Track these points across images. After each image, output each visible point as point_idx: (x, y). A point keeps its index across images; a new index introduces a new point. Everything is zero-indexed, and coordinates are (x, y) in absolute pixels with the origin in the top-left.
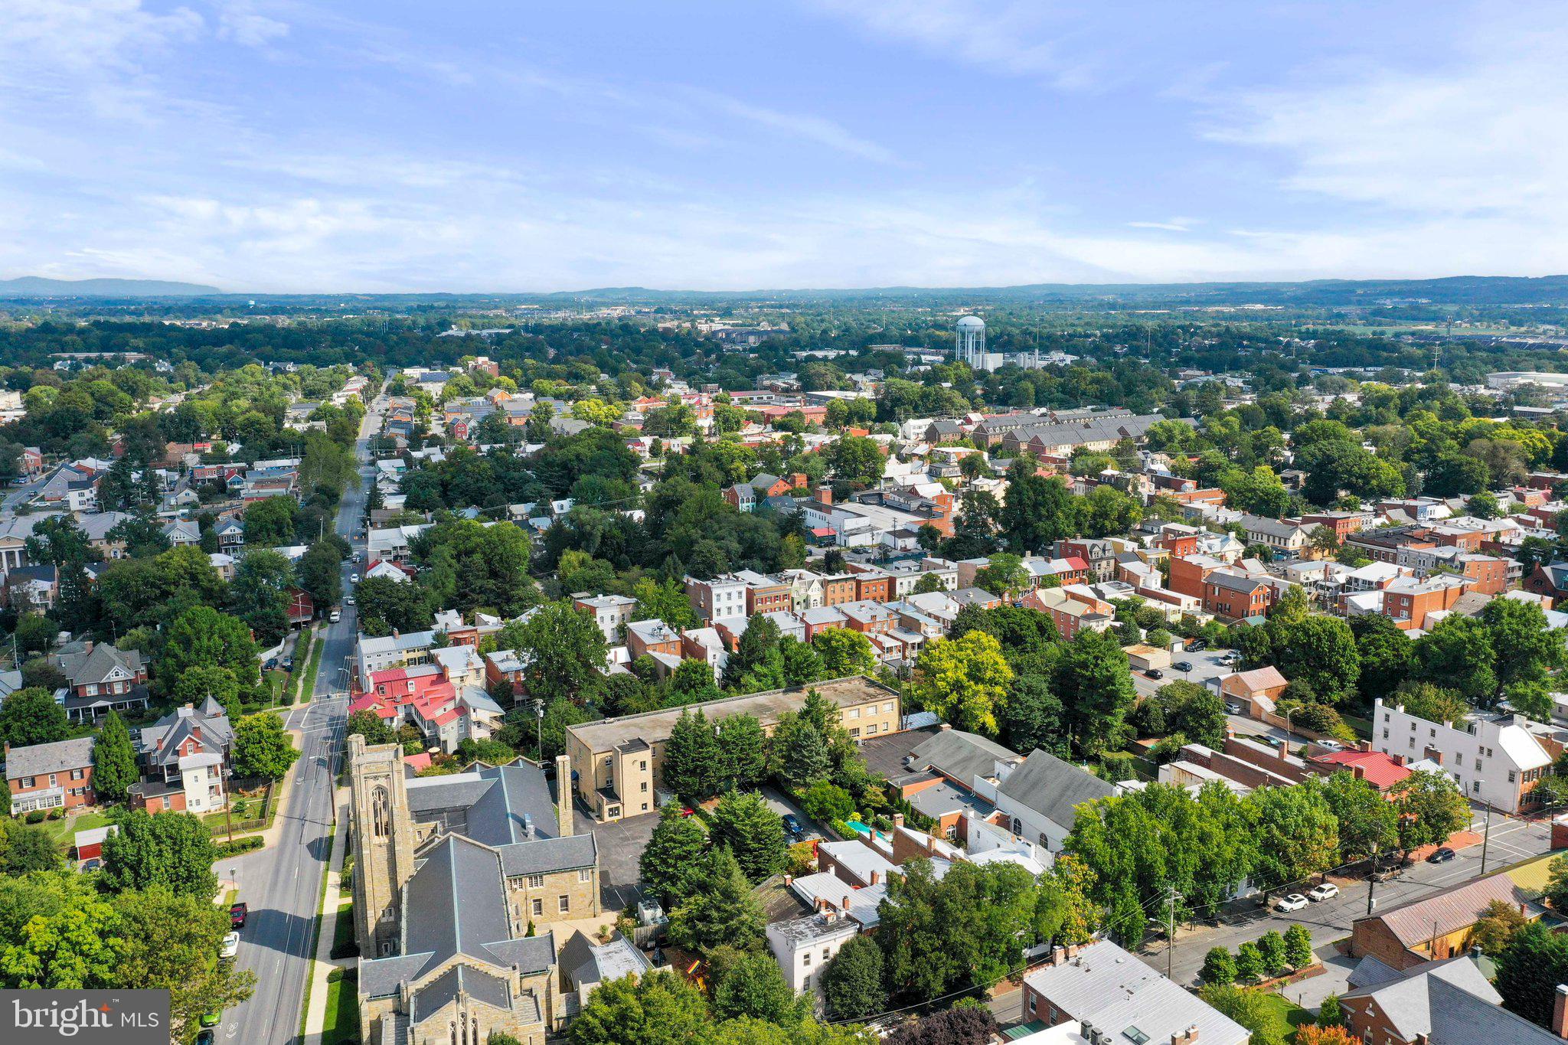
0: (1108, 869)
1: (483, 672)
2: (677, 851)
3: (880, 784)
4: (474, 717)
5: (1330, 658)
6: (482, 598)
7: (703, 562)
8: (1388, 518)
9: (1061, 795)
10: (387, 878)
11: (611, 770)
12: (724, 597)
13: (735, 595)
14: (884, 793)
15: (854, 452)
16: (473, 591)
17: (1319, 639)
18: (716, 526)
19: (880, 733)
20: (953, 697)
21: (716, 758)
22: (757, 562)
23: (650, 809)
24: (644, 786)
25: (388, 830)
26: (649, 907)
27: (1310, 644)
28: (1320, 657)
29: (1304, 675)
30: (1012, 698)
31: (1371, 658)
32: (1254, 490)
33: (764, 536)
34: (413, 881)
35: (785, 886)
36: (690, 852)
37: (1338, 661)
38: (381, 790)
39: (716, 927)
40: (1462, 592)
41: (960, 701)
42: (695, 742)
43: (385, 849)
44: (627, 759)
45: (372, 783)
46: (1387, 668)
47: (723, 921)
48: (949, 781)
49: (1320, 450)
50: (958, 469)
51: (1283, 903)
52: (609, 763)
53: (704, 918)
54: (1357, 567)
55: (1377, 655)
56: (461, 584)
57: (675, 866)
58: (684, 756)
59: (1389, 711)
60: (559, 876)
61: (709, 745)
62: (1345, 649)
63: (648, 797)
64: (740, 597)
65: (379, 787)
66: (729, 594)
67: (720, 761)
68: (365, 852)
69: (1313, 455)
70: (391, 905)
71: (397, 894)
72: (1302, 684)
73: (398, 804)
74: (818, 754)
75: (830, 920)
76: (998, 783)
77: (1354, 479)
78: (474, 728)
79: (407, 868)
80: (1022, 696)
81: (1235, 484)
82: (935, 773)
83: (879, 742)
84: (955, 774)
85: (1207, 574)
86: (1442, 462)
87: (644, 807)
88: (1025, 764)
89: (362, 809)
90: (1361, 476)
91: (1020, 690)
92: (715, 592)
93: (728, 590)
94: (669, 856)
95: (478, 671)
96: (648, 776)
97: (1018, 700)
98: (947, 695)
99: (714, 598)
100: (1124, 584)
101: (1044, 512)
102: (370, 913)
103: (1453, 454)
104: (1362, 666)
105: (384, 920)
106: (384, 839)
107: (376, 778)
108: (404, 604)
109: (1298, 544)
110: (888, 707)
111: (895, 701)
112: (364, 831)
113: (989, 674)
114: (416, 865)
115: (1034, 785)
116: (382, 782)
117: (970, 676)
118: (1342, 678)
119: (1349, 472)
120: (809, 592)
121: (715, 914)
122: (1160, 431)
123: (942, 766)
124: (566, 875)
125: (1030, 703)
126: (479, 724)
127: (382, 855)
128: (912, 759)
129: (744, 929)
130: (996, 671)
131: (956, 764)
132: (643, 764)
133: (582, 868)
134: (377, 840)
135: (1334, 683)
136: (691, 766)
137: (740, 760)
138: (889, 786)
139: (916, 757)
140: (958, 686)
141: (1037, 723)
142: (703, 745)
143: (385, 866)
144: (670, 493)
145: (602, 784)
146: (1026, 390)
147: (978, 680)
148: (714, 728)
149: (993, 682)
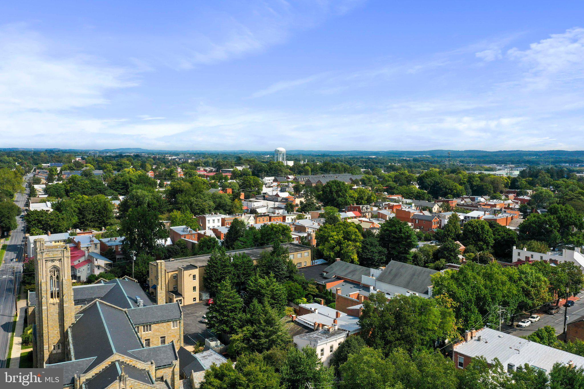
0: (463, 300)
1: (99, 245)
2: (229, 308)
3: (314, 284)
4: (96, 263)
5: (482, 236)
6: (92, 224)
7: (199, 209)
8: (465, 201)
9: (411, 278)
10: (58, 325)
11: (177, 281)
12: (211, 221)
13: (216, 221)
14: (317, 288)
15: (250, 182)
16: (87, 220)
17: (477, 228)
18: (202, 196)
19: (303, 266)
20: (338, 248)
21: (232, 273)
22: (221, 211)
23: (198, 301)
24: (194, 288)
25: (59, 295)
26: (212, 340)
27: (474, 231)
28: (478, 235)
29: (472, 244)
30: (364, 248)
31: (497, 237)
32: (413, 193)
33: (225, 200)
34: (74, 327)
35: (292, 321)
36: (236, 308)
37: (486, 237)
38: (56, 269)
39: (263, 340)
40: (512, 218)
41: (341, 249)
42: (222, 265)
43: (57, 306)
44: (186, 273)
45: (50, 264)
46: (505, 240)
47: (267, 337)
48: (346, 281)
49: (433, 180)
50: (292, 189)
51: (520, 323)
52: (175, 277)
53: (254, 336)
54: (467, 213)
55: (499, 235)
56: (81, 217)
57: (228, 316)
58: (216, 272)
59: (520, 251)
60: (160, 325)
61: (228, 266)
62: (488, 232)
63: (196, 294)
64: (219, 222)
65: (55, 267)
66: (214, 220)
67: (234, 274)
68: (44, 308)
69: (431, 182)
70: (59, 342)
71: (64, 335)
72: (471, 247)
73: (66, 277)
74: (282, 270)
75: (331, 330)
76: (374, 278)
77: (447, 190)
78: (96, 269)
79: (70, 320)
80: (368, 247)
81: (405, 191)
82: (338, 278)
83: (305, 269)
84: (349, 277)
85: (412, 215)
86: (475, 186)
87: (195, 299)
88: (385, 270)
89: (43, 281)
90: (450, 189)
91: (367, 244)
92: (207, 219)
93: (213, 218)
94: (224, 310)
95: (96, 245)
96: (196, 283)
97: (367, 248)
98: (334, 247)
99: (207, 222)
100: (380, 219)
101: (341, 194)
102: (46, 347)
103: (478, 183)
104: (495, 240)
105: (55, 352)
106: (57, 300)
107: (53, 261)
108: (53, 222)
109: (436, 210)
110: (306, 254)
111: (310, 251)
112: (44, 294)
113: (353, 237)
114: (76, 317)
115: (396, 275)
116: (57, 264)
117: (345, 238)
118: (488, 244)
119: (446, 188)
120: (249, 221)
121: (262, 333)
122: (366, 179)
123: (341, 275)
124: (165, 324)
125: (372, 250)
126: (99, 267)
127: (54, 311)
128: (325, 274)
129: (279, 341)
130: (356, 235)
131: (350, 273)
132: (194, 277)
133: (174, 320)
134: (51, 301)
135: (485, 247)
136: (219, 277)
137: (243, 274)
138: (318, 284)
139: (327, 273)
140: (339, 243)
141: (376, 258)
142: (226, 266)
143: (56, 317)
144: (178, 186)
145: (171, 289)
146: (308, 170)
147: (349, 240)
148: (230, 258)
149: (355, 241)
